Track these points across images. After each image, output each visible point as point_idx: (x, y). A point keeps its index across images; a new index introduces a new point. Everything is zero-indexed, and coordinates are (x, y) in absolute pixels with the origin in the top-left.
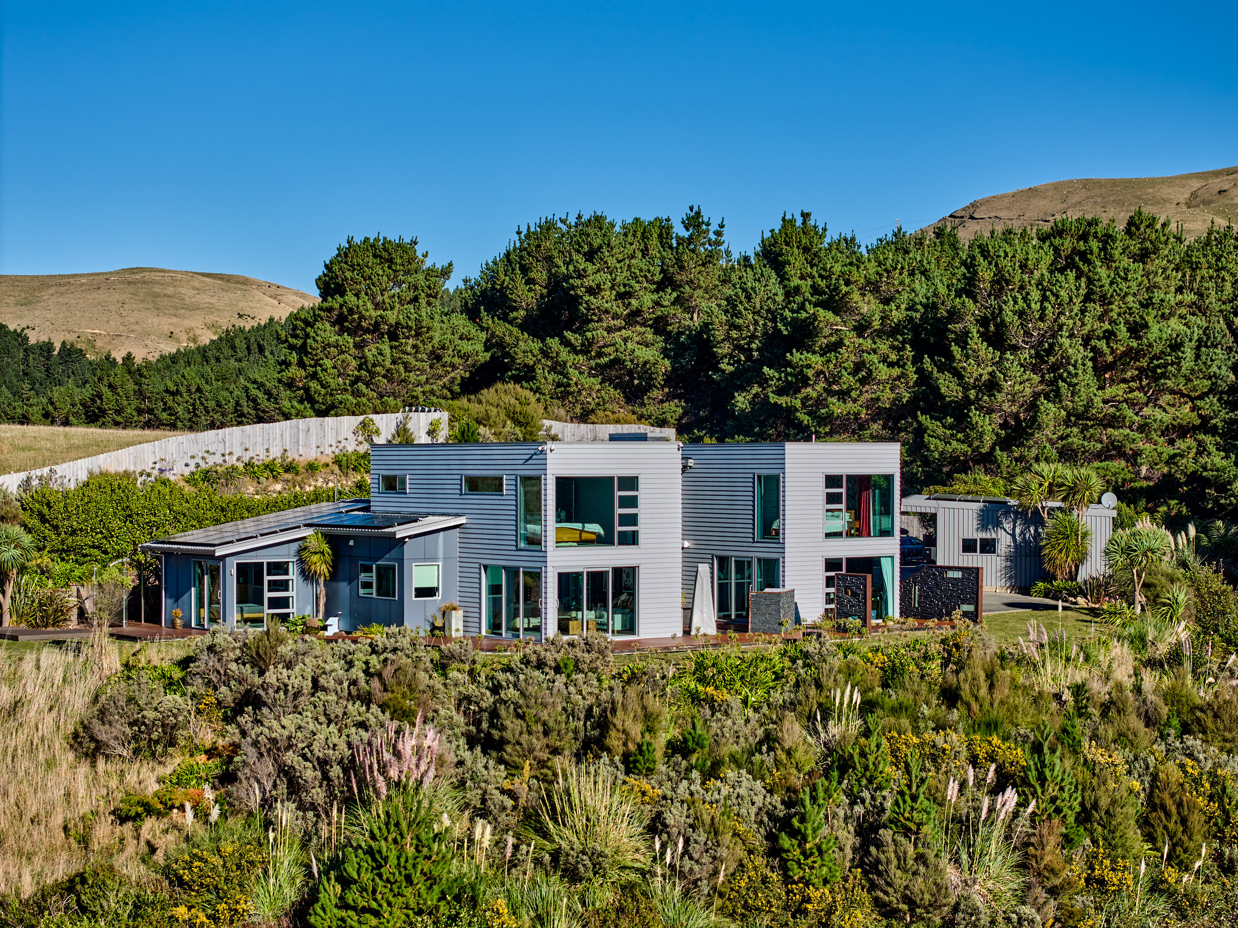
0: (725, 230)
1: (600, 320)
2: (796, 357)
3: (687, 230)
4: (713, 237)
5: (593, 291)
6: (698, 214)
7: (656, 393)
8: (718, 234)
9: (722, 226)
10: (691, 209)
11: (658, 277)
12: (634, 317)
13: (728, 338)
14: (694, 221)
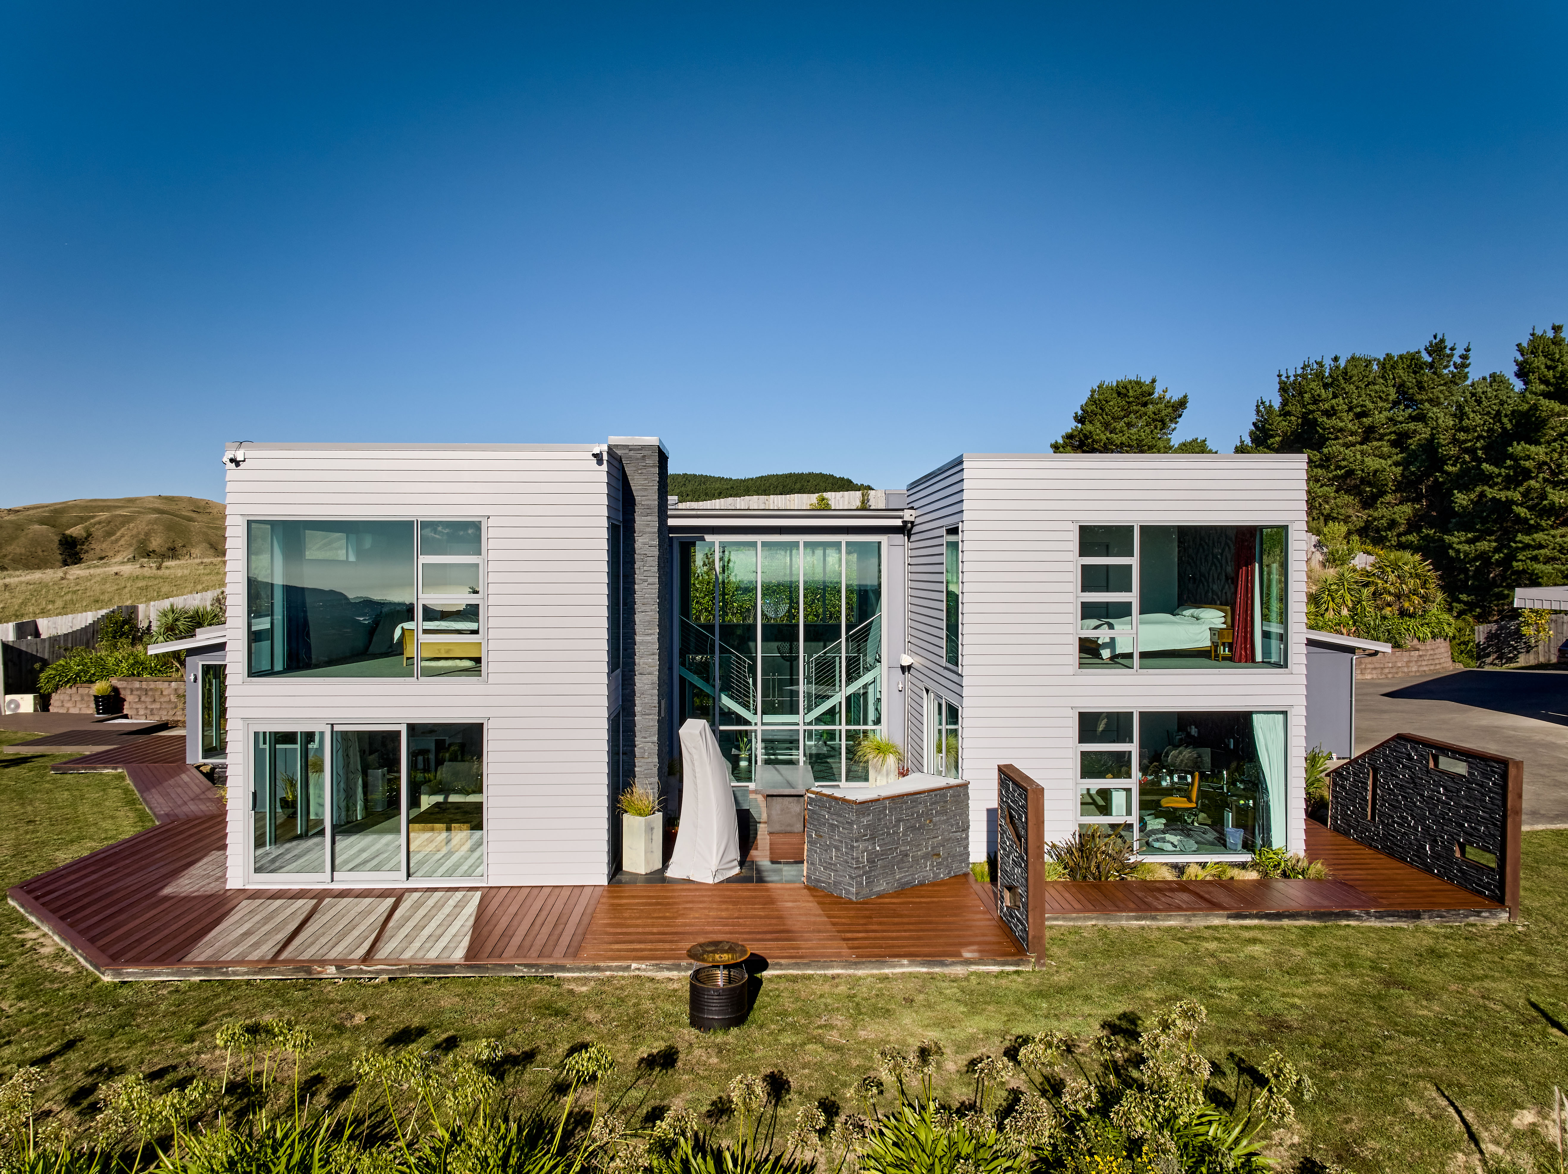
0: (1471, 354)
1: (1337, 438)
2: (1518, 448)
3: (1430, 355)
4: (1459, 361)
5: (1330, 413)
6: (1442, 341)
7: (1389, 498)
8: (1464, 357)
9: (1468, 350)
10: (1435, 337)
11: (1393, 396)
12: (1369, 434)
13: (1455, 441)
14: (1437, 349)
